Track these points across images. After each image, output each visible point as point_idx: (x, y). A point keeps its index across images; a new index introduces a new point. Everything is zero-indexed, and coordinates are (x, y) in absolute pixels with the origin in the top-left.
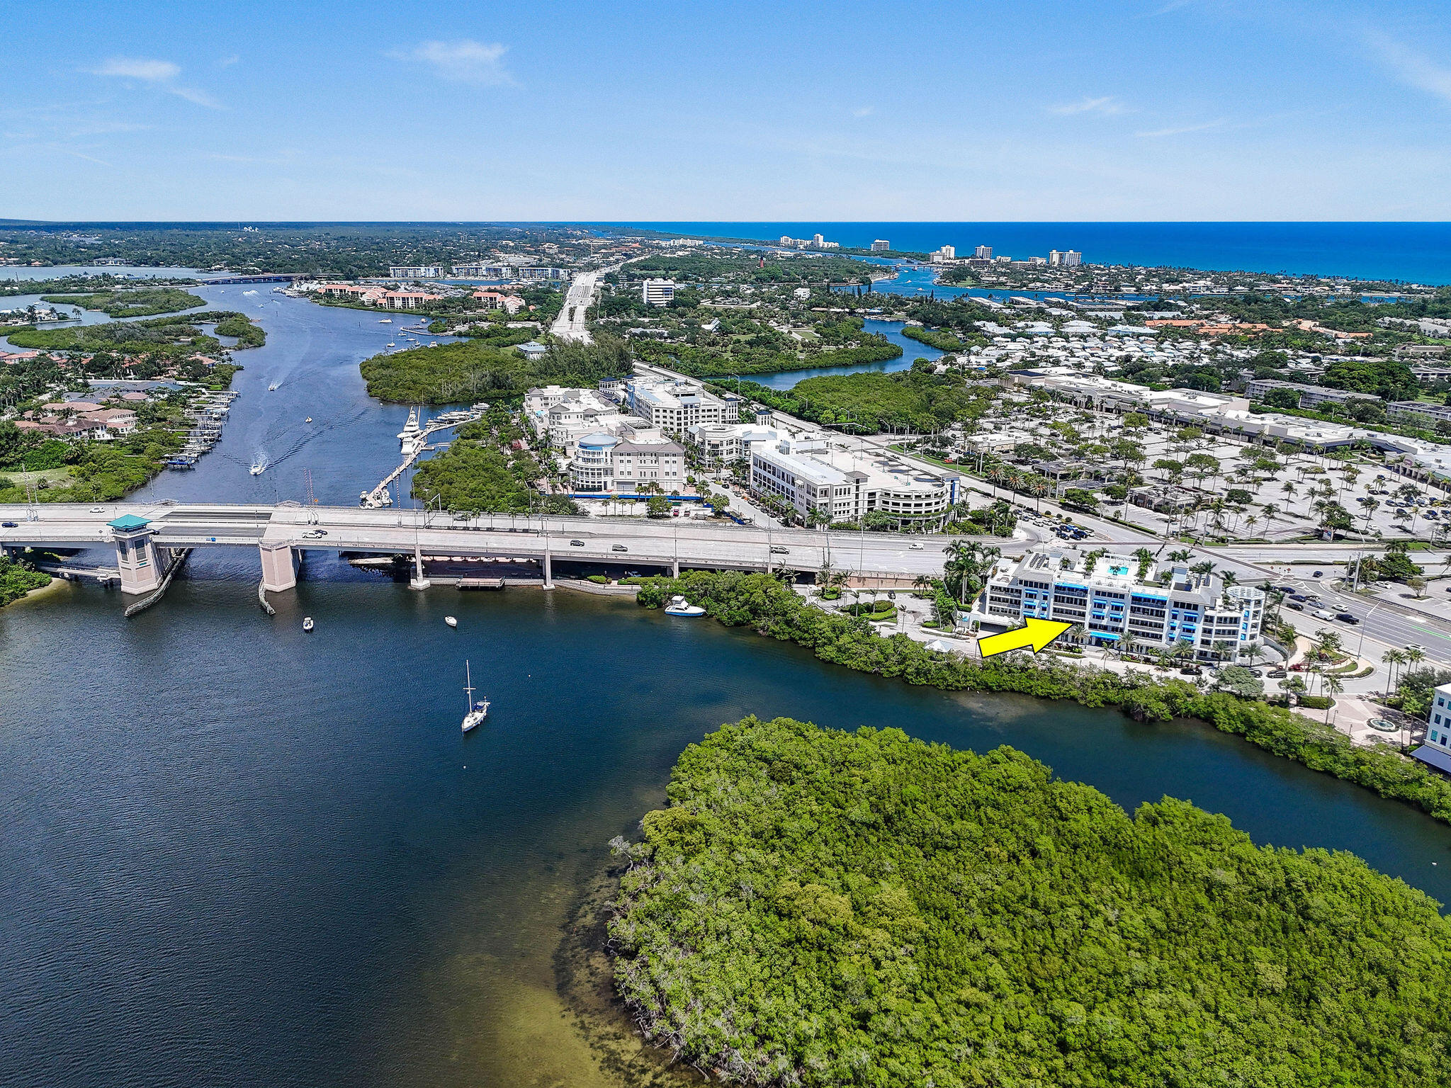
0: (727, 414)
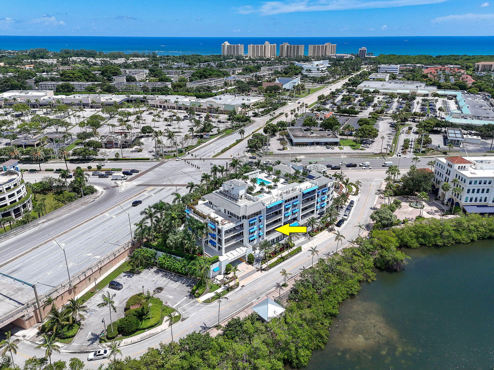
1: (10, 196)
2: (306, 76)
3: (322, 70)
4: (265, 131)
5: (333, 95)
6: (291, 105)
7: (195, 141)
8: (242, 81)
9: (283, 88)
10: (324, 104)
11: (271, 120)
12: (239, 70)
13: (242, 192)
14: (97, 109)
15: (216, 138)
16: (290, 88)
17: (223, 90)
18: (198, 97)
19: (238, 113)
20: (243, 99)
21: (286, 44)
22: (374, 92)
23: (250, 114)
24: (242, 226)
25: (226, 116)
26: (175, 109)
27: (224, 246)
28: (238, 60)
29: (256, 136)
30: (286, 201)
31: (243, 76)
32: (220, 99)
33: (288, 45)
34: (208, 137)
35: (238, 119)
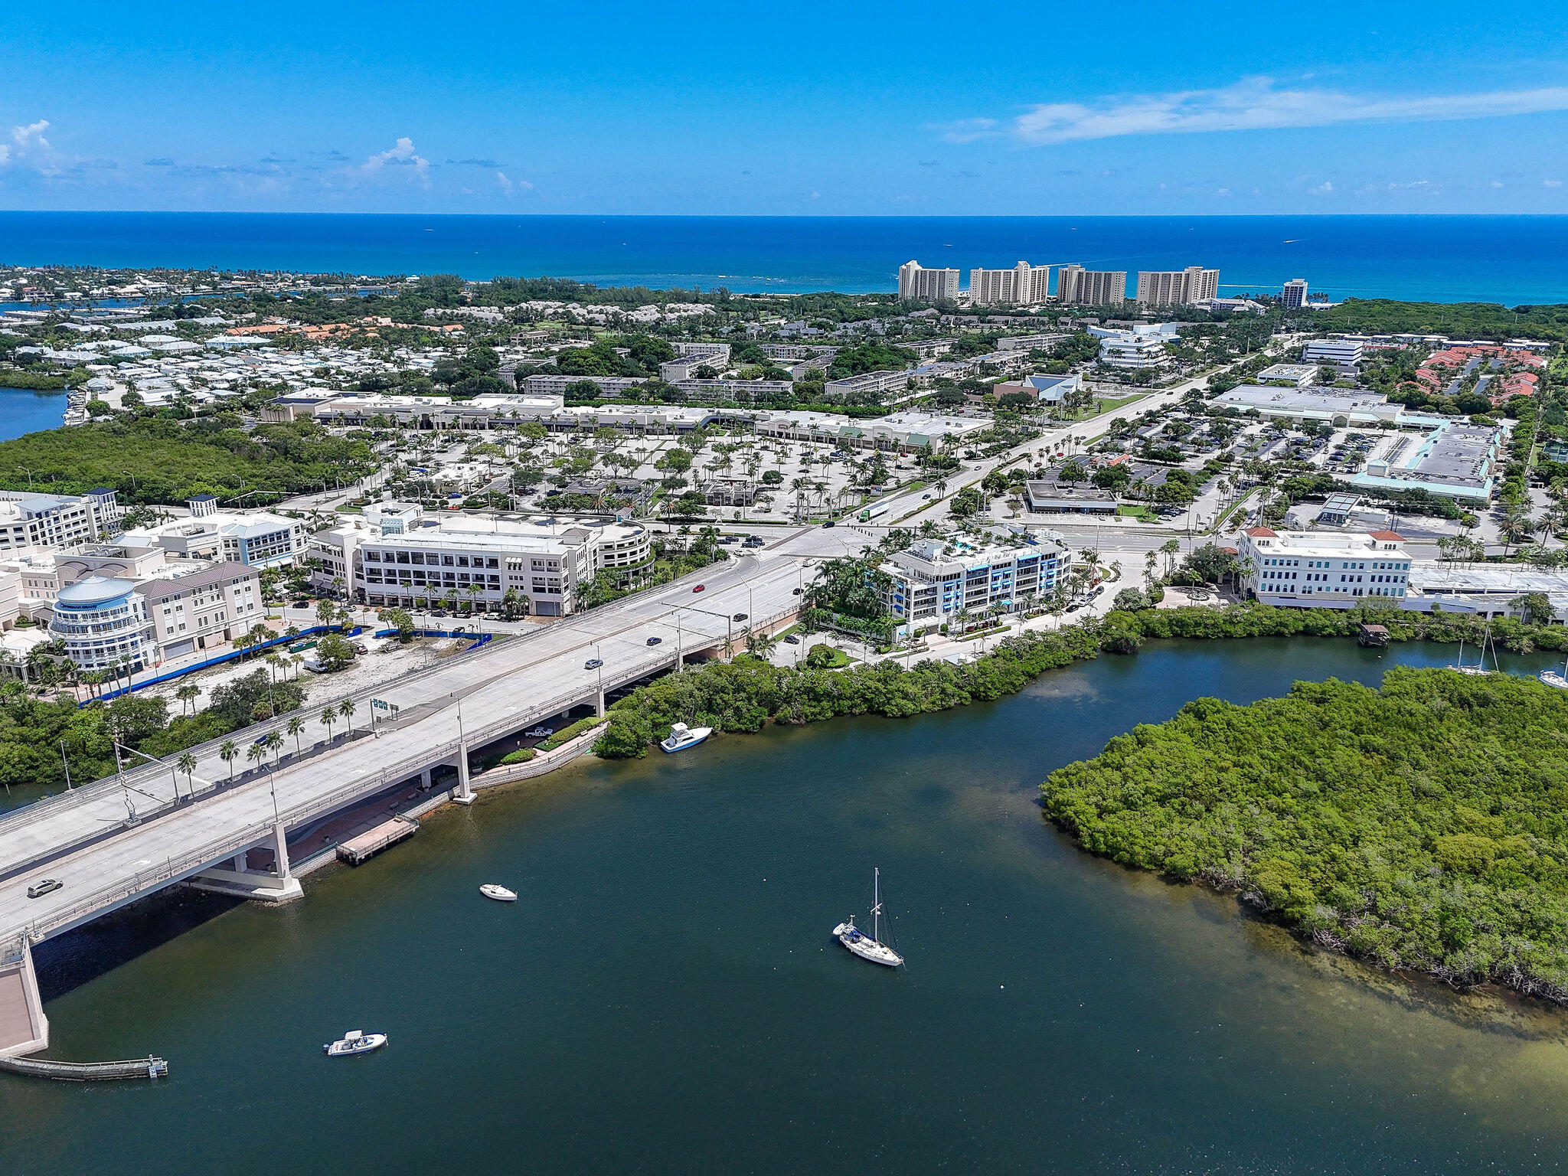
0: (103, 514)
1: (620, 556)
2: (1108, 367)
3: (1149, 352)
4: (985, 486)
5: (1151, 418)
6: (1050, 437)
7: (857, 500)
8: (947, 379)
9: (1041, 397)
10: (1123, 438)
11: (1001, 467)
12: (942, 348)
13: (937, 552)
14: (661, 437)
15: (893, 496)
16: (1058, 399)
17: (905, 399)
18: (852, 415)
19: (935, 452)
20: (948, 424)
21: (1077, 269)
22: (1248, 413)
23: (960, 453)
24: (934, 590)
25: (912, 457)
26: (808, 440)
27: (912, 611)
28: (943, 312)
29: (966, 492)
30: (994, 568)
31: (952, 364)
32: (900, 421)
33: (1081, 270)
34: (879, 493)
35: (935, 463)
